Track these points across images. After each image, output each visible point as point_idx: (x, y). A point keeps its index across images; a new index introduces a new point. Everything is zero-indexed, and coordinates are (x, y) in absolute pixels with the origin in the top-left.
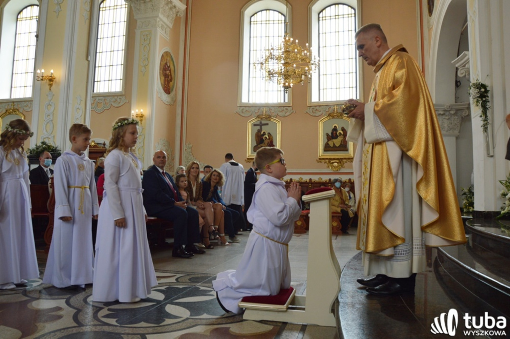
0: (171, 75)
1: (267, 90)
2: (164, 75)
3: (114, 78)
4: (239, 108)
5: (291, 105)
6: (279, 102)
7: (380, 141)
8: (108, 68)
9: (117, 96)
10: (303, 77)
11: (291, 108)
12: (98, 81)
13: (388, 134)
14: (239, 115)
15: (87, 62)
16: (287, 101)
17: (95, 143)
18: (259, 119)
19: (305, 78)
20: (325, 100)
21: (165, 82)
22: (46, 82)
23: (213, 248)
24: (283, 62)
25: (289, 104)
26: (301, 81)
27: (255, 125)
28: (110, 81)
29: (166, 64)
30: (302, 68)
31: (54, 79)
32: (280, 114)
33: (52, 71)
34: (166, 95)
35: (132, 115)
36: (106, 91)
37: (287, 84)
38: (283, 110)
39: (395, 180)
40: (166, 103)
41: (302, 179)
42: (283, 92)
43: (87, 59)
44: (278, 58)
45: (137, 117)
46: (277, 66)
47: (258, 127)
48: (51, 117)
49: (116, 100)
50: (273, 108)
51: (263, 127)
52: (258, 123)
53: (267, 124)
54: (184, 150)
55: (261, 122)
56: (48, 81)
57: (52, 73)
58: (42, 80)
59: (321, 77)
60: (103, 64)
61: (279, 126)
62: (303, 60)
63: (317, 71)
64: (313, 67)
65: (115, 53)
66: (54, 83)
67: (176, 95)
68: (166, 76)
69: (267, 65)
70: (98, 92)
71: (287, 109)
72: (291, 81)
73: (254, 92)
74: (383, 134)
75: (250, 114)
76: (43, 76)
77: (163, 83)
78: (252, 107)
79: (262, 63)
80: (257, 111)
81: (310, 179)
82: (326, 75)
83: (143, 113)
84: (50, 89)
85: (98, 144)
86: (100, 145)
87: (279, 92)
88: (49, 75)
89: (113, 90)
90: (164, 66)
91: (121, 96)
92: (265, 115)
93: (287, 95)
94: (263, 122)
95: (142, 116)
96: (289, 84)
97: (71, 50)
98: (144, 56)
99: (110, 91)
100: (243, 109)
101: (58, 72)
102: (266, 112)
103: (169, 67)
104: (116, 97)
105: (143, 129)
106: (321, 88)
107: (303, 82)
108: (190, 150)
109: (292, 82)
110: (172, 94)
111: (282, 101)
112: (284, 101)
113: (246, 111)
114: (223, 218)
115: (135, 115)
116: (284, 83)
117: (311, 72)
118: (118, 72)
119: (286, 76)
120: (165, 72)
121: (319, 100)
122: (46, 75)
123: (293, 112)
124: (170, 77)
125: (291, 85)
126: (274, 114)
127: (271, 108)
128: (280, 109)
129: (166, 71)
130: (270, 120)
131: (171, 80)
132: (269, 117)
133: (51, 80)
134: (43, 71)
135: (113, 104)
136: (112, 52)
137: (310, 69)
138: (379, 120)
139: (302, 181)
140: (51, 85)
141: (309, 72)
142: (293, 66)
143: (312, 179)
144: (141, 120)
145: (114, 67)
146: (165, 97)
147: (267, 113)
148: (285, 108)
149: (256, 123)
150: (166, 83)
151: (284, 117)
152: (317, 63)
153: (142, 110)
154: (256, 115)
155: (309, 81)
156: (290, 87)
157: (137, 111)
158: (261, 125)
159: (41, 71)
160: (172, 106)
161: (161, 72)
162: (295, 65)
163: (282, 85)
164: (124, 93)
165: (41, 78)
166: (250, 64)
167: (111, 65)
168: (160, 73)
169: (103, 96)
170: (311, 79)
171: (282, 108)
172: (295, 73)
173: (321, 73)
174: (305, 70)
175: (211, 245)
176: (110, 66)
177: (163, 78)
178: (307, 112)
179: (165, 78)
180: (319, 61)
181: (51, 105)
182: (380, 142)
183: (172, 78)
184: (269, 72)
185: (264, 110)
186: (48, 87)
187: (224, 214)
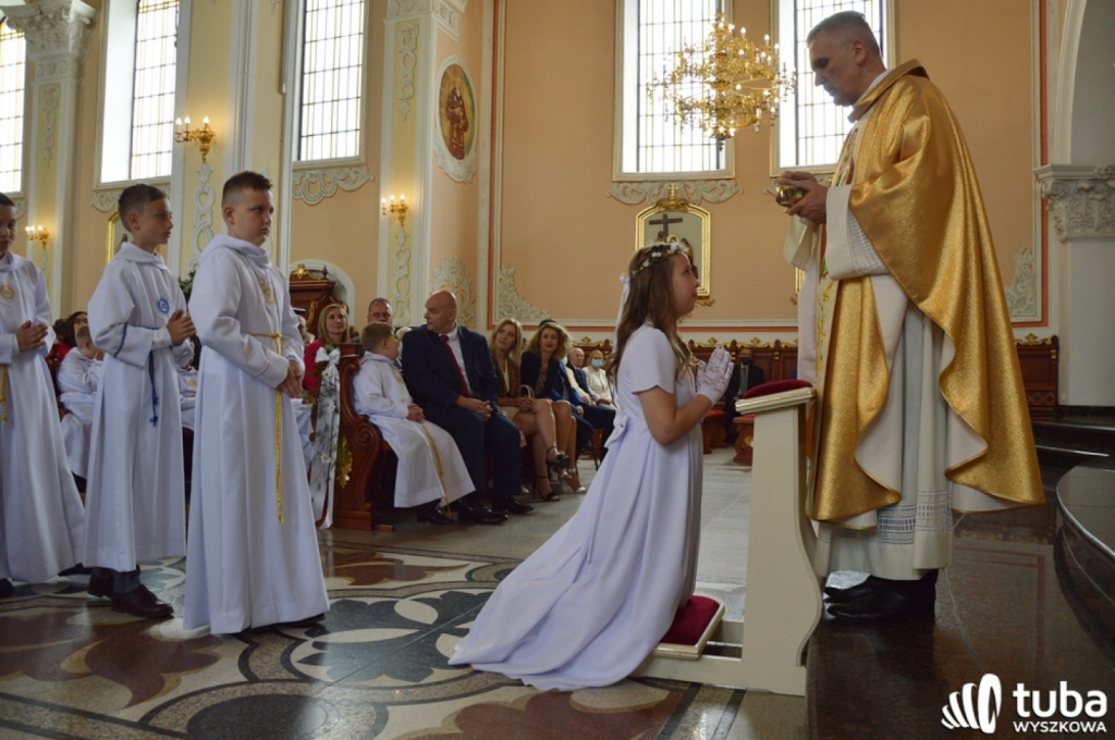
0: (464, 116)
1: (678, 143)
2: (449, 119)
3: (342, 128)
4: (615, 184)
5: (733, 175)
6: (706, 169)
7: (860, 274)
8: (328, 106)
9: (350, 167)
10: (759, 112)
11: (732, 182)
12: (307, 136)
13: (879, 261)
14: (618, 200)
15: (280, 96)
16: (723, 166)
17: (305, 270)
18: (662, 209)
19: (762, 114)
20: (810, 163)
21: (452, 133)
22: (196, 144)
23: (558, 500)
24: (712, 79)
25: (729, 174)
26: (754, 121)
27: (652, 223)
28: (334, 135)
29: (454, 92)
30: (755, 91)
31: (212, 136)
32: (708, 196)
33: (206, 120)
34: (456, 161)
35: (381, 207)
36: (326, 156)
37: (722, 130)
38: (716, 188)
39: (890, 363)
40: (457, 180)
41: (759, 341)
42: (714, 148)
43: (280, 91)
44: (702, 72)
45: (392, 211)
46: (698, 90)
47: (660, 228)
48: (208, 219)
49: (348, 176)
50: (691, 184)
51: (671, 226)
52: (660, 217)
53: (680, 220)
54: (496, 282)
55: (665, 216)
56: (199, 141)
57: (206, 125)
58: (186, 139)
59: (801, 109)
60: (319, 99)
61: (706, 222)
62: (757, 73)
63: (791, 97)
64: (782, 88)
65: (344, 72)
66: (211, 145)
67: (477, 159)
68: (453, 119)
69: (678, 86)
70: (309, 159)
71: (723, 185)
72: (732, 122)
73: (649, 149)
74: (867, 259)
75: (640, 198)
76: (187, 132)
77: (447, 135)
78: (646, 181)
79: (665, 84)
80: (656, 192)
81: (778, 342)
82: (812, 105)
83: (406, 203)
84: (204, 159)
85: (312, 271)
86: (315, 274)
87: (706, 147)
88: (202, 129)
89: (341, 154)
90: (449, 97)
91: (358, 166)
92: (676, 199)
93: (723, 154)
94: (672, 215)
95: (403, 210)
96: (727, 128)
97: (245, 73)
98: (405, 76)
99: (334, 156)
100: (625, 188)
101: (219, 121)
102: (676, 193)
103: (460, 98)
104: (347, 170)
105: (406, 237)
106: (801, 134)
107: (758, 123)
108: (510, 280)
109: (734, 125)
110: (469, 158)
111: (714, 168)
112: (718, 167)
113: (633, 191)
114: (575, 434)
115: (388, 209)
116: (716, 128)
117: (776, 100)
118: (351, 115)
119: (720, 110)
120: (451, 110)
121: (797, 163)
122: (194, 130)
123: (738, 192)
124: (462, 122)
125: (732, 131)
126: (694, 198)
127: (687, 183)
128: (709, 185)
129: (453, 108)
130: (686, 212)
131: (465, 128)
132: (683, 205)
133: (206, 138)
134: (187, 120)
135: (341, 184)
136: (336, 72)
137: (774, 94)
138: (858, 227)
139: (760, 346)
140: (205, 150)
141: (772, 99)
142: (734, 89)
143: (782, 341)
144: (402, 219)
145: (343, 104)
146: (452, 165)
147: (679, 196)
148: (720, 182)
149: (653, 219)
150: (455, 135)
151: (717, 203)
152: (789, 79)
153: (403, 197)
154: (655, 201)
155: (773, 120)
156: (730, 137)
157: (393, 197)
158: (666, 222)
159: (183, 120)
160: (468, 184)
161: (444, 111)
162: (739, 87)
163: (710, 132)
164: (363, 160)
165: (185, 135)
166: (639, 85)
167: (335, 98)
168: (440, 112)
169: (319, 168)
170: (777, 116)
171: (714, 182)
172: (739, 104)
173: (801, 102)
174: (762, 96)
175: (554, 494)
176: (333, 101)
177: (447, 124)
178: (768, 192)
179: (452, 123)
180: (796, 74)
181: (206, 194)
182: (858, 278)
183: (466, 123)
184: (681, 102)
185: (673, 188)
186: (200, 154)
187: (575, 426)
